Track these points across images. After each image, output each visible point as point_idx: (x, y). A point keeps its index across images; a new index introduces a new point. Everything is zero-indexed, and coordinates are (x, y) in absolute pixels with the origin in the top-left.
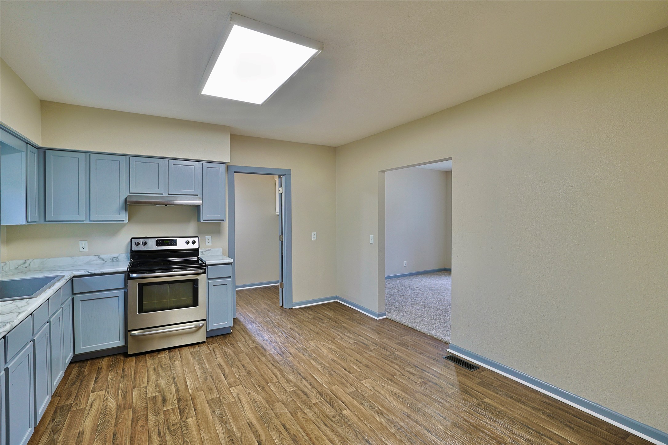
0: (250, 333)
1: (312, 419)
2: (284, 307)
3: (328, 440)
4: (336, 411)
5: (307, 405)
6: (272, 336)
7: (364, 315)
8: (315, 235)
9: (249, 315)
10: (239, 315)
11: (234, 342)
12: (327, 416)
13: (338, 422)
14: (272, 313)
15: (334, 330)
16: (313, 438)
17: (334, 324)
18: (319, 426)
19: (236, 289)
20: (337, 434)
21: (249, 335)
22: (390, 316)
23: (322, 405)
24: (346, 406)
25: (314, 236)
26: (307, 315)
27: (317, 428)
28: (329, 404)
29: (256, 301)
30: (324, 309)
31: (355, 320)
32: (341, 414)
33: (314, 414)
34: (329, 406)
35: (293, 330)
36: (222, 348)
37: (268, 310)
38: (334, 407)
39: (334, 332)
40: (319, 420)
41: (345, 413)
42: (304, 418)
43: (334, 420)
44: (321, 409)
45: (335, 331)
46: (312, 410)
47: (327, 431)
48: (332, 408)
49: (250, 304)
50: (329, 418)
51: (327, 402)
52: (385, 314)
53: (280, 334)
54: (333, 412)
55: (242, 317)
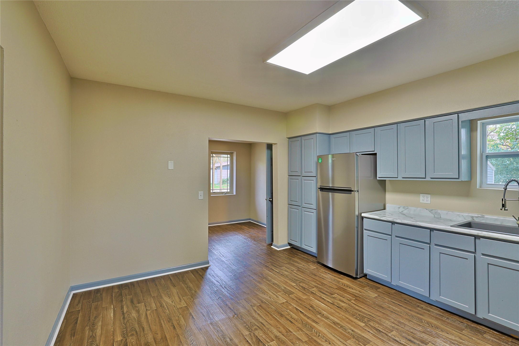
1: (273, 327)
3: (260, 315)
4: (254, 334)
5: (280, 340)
12: (262, 330)
13: (253, 325)
16: (269, 316)
18: (267, 323)
20: (254, 318)
23: (266, 340)
24: (245, 338)
27: (267, 321)
28: (260, 340)
32: (250, 331)
33: (272, 331)
34: (260, 339)
38: (256, 338)
40: (267, 326)
41: (247, 332)
42: (279, 328)
43: (256, 327)
44: (267, 336)
46: (274, 334)
47: (261, 320)
48: (258, 336)
50: (260, 328)
51: (262, 342)
54: (256, 333)
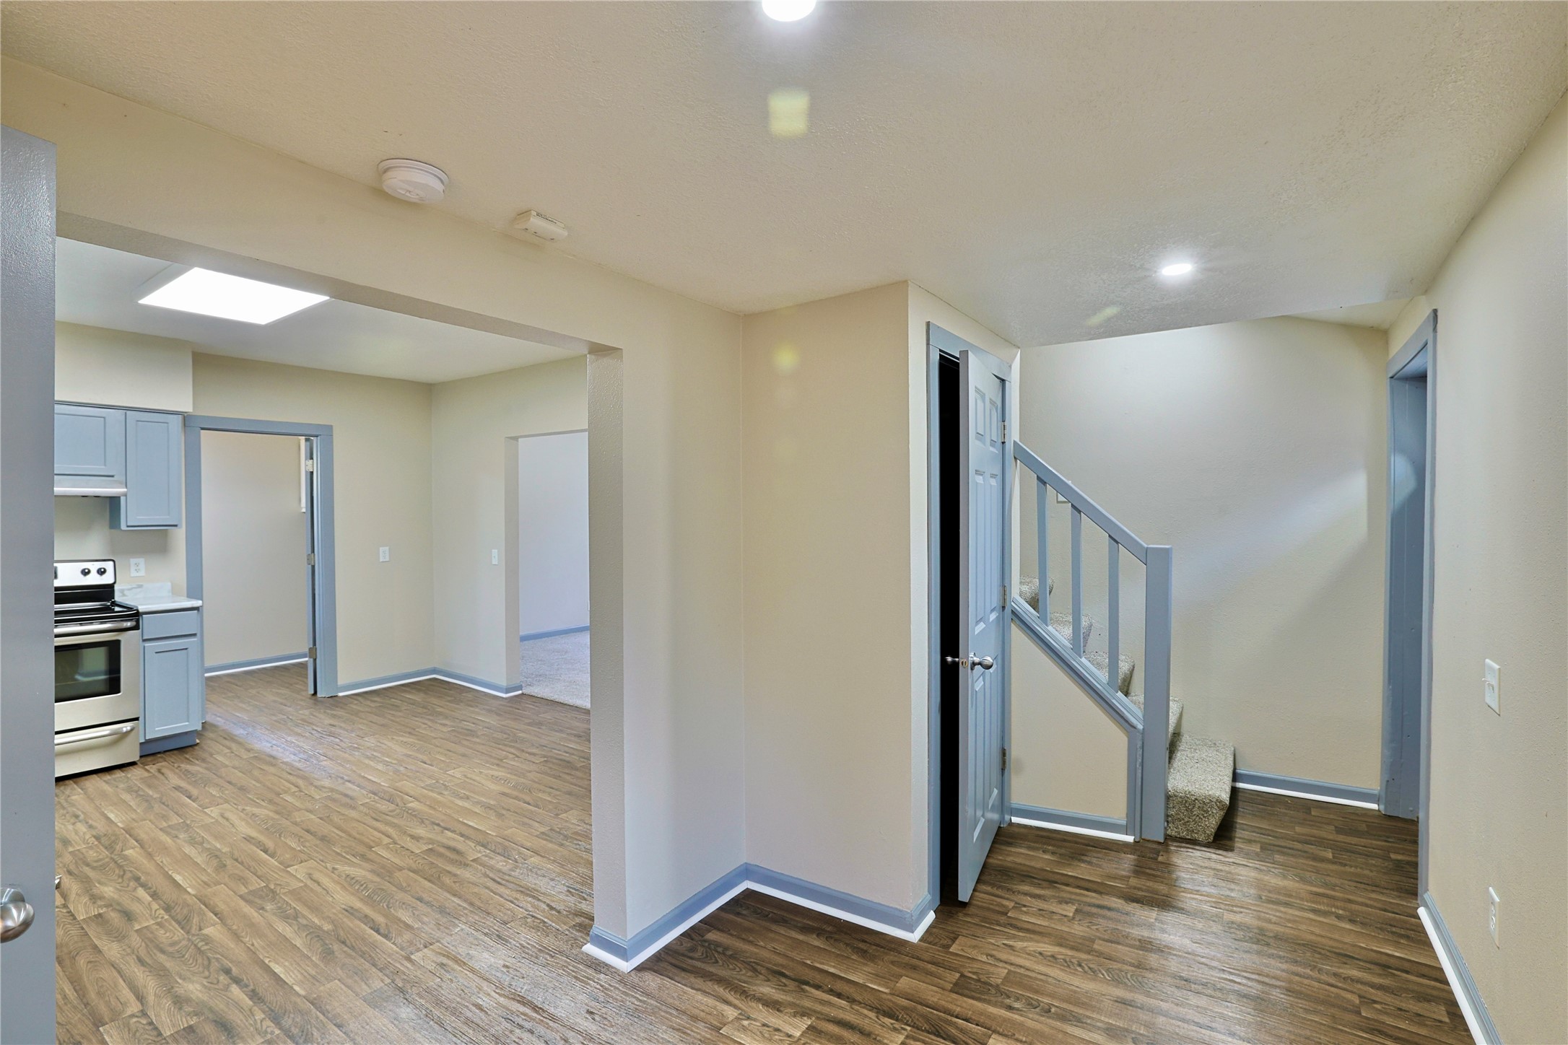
0: (241, 740)
2: (319, 695)
5: (458, 863)
6: (289, 739)
7: (483, 694)
8: (387, 553)
9: (238, 714)
10: (213, 717)
11: (205, 755)
14: (290, 707)
15: (417, 719)
17: (420, 710)
19: (207, 675)
21: (240, 743)
22: (527, 690)
25: (384, 554)
26: (368, 703)
29: (254, 692)
30: (405, 691)
31: (462, 702)
35: (334, 726)
36: (179, 767)
37: (281, 704)
39: (417, 721)
45: (421, 720)
49: (239, 697)
52: (520, 688)
53: (307, 734)
55: (218, 719)
